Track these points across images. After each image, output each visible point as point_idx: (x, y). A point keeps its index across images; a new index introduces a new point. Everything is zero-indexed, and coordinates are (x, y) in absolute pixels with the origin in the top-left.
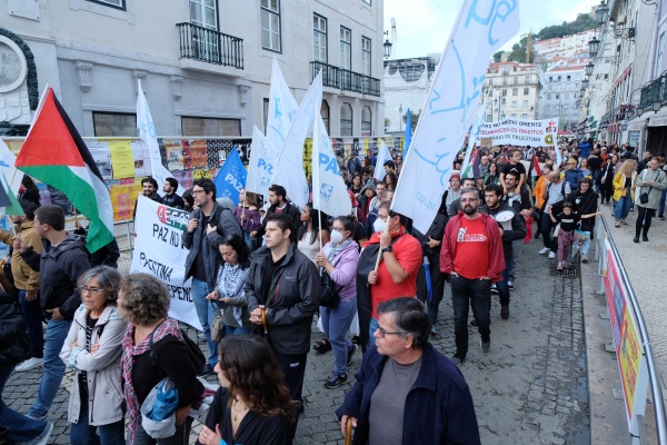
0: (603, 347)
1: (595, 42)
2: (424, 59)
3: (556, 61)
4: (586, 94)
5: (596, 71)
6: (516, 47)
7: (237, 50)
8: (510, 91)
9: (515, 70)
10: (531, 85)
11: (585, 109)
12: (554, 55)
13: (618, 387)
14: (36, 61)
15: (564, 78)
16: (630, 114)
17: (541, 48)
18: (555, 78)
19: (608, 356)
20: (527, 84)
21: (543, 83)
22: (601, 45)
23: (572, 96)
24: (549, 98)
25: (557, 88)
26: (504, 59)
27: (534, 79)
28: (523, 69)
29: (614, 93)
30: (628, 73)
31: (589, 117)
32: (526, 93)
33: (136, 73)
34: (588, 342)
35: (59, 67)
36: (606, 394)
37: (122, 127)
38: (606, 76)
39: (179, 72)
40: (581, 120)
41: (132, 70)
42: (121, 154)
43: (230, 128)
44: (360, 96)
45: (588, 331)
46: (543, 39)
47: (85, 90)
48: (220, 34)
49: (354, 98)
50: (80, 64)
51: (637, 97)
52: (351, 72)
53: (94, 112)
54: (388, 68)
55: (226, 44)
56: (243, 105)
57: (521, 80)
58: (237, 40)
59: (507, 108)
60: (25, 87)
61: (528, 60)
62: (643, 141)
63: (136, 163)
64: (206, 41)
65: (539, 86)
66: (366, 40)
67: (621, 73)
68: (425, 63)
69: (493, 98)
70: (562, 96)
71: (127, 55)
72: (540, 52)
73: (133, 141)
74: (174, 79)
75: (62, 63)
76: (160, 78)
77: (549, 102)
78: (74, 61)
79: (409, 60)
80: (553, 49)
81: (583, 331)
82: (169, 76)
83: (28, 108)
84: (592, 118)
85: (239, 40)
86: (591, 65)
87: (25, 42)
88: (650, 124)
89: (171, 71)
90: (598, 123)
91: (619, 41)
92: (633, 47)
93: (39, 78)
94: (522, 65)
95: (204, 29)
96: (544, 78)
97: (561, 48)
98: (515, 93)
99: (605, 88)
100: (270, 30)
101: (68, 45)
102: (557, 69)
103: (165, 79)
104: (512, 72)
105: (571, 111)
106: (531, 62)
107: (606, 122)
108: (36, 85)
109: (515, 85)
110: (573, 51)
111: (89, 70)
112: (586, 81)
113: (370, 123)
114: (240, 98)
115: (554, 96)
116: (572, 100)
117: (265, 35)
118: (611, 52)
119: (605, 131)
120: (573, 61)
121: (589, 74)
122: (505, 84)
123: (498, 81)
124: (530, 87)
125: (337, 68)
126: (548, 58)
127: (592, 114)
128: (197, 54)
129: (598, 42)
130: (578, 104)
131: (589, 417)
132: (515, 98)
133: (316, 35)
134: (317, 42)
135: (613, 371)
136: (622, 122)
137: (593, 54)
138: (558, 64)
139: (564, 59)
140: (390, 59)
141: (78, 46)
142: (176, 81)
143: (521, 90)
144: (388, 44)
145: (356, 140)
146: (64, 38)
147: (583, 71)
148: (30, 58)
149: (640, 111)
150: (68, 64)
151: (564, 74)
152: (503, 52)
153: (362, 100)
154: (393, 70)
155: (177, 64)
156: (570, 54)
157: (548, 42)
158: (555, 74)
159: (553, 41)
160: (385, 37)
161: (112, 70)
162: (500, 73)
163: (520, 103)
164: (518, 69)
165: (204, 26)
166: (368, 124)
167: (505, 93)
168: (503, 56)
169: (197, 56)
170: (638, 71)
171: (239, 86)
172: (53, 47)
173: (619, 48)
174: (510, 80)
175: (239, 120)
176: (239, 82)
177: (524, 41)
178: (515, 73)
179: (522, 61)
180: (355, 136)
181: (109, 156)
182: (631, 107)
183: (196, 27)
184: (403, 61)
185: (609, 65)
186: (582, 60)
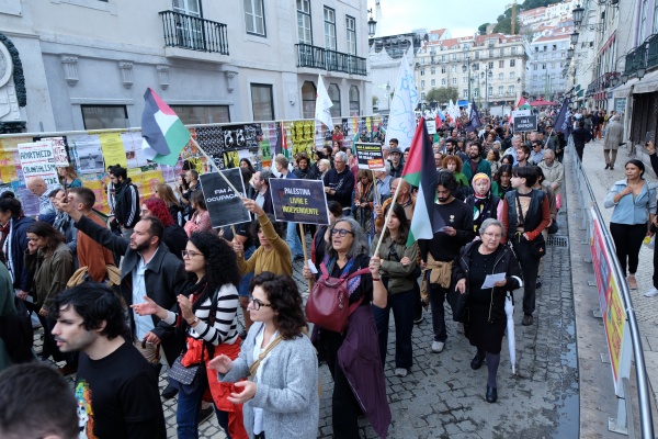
0: (591, 313)
1: (578, 10)
2: (409, 35)
3: (541, 31)
4: (572, 64)
5: (581, 39)
6: (500, 19)
7: (222, 36)
8: (496, 64)
9: (501, 42)
10: (518, 56)
11: (571, 78)
12: (539, 24)
13: (605, 352)
14: (21, 57)
15: (550, 48)
16: (615, 82)
17: (526, 18)
18: (541, 48)
19: (595, 322)
20: (514, 55)
21: (529, 54)
22: (586, 13)
23: (558, 65)
24: (535, 68)
25: (542, 58)
26: (490, 31)
27: (520, 50)
28: (509, 40)
29: (600, 60)
30: (613, 40)
31: (575, 86)
32: (513, 64)
33: (122, 64)
34: (576, 310)
35: (44, 61)
36: (594, 358)
37: (111, 118)
38: (591, 44)
39: (164, 61)
40: (568, 89)
41: (117, 62)
42: (113, 146)
43: (219, 115)
44: (347, 76)
45: (576, 298)
46: (527, 9)
47: (72, 83)
48: (203, 21)
49: (340, 79)
50: (65, 58)
51: (622, 64)
52: (337, 53)
53: (83, 106)
54: (374, 46)
55: (210, 29)
56: (230, 91)
57: (507, 51)
58: (221, 26)
59: (494, 81)
60: (13, 84)
61: (513, 31)
62: (629, 108)
63: (127, 154)
64: (189, 29)
65: (525, 57)
66: (350, 19)
67: (606, 40)
68: (410, 39)
69: (480, 71)
70: (549, 66)
71: (112, 47)
72: (525, 23)
73: (123, 132)
74: (160, 68)
75: (47, 58)
76: (146, 68)
77: (536, 72)
78: (59, 56)
79: (395, 37)
80: (538, 19)
81: (572, 299)
82: (155, 65)
83: (17, 105)
84: (579, 87)
85: (222, 25)
86: (576, 34)
87: (9, 38)
88: (635, 91)
89: (156, 60)
90: (585, 91)
91: (604, 7)
92: (617, 13)
93: (26, 74)
94: (508, 36)
95: (187, 16)
96: (530, 48)
97: (546, 17)
98: (501, 65)
99: (591, 55)
100: (254, 14)
101: (52, 39)
102: (542, 38)
103: (151, 69)
104: (497, 45)
105: (558, 81)
106: (516, 33)
107: (592, 90)
108: (22, 81)
109: (501, 58)
110: (558, 20)
111: (75, 63)
112: (571, 50)
113: (358, 103)
114: (227, 84)
115: (540, 66)
116: (559, 69)
117: (249, 19)
118: (595, 20)
119: (591, 99)
120: (559, 29)
121: (575, 43)
122: (491, 57)
123: (484, 54)
124: (516, 59)
125: (323, 50)
126: (534, 28)
127: (578, 83)
128: (182, 42)
129: (582, 10)
130: (564, 73)
131: (578, 381)
132: (501, 70)
133: (299, 16)
134: (300, 23)
135: (600, 336)
136: (608, 90)
137: (577, 23)
138: (544, 33)
139: (550, 28)
140: (374, 37)
141: (62, 40)
142: (162, 71)
143: (507, 62)
144: (372, 22)
145: (345, 120)
146: (48, 33)
147: (569, 39)
148: (14, 54)
149: (625, 79)
150: (53, 59)
151: (550, 43)
152: (488, 24)
153: (349, 80)
154: (379, 48)
155: (161, 53)
156: (555, 23)
157: (532, 11)
158: (541, 45)
159: (538, 10)
160: (369, 15)
161: (97, 63)
162: (486, 46)
163: (507, 75)
164: (504, 41)
165: (187, 13)
166: (355, 104)
167: (491, 66)
168: (488, 28)
169: (182, 44)
170: (622, 37)
171: (226, 73)
172: (37, 42)
173: (603, 15)
174: (496, 53)
175: (227, 106)
176: (225, 68)
177: (509, 12)
178: (501, 45)
179: (508, 32)
180: (343, 117)
181: (100, 149)
182: (616, 74)
183: (178, 14)
184: (388, 38)
185: (594, 33)
186: (567, 29)
